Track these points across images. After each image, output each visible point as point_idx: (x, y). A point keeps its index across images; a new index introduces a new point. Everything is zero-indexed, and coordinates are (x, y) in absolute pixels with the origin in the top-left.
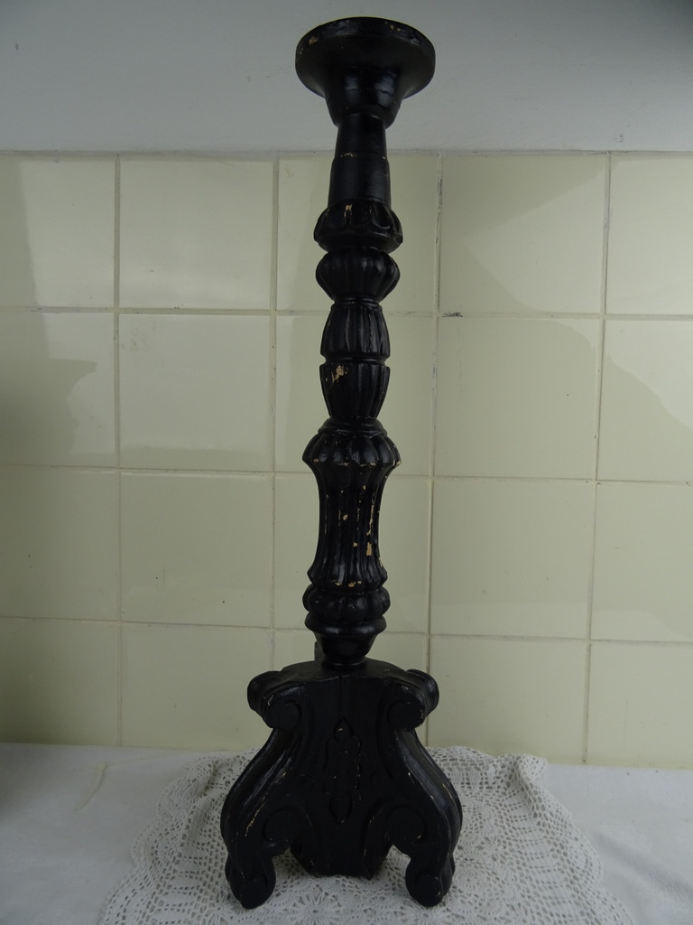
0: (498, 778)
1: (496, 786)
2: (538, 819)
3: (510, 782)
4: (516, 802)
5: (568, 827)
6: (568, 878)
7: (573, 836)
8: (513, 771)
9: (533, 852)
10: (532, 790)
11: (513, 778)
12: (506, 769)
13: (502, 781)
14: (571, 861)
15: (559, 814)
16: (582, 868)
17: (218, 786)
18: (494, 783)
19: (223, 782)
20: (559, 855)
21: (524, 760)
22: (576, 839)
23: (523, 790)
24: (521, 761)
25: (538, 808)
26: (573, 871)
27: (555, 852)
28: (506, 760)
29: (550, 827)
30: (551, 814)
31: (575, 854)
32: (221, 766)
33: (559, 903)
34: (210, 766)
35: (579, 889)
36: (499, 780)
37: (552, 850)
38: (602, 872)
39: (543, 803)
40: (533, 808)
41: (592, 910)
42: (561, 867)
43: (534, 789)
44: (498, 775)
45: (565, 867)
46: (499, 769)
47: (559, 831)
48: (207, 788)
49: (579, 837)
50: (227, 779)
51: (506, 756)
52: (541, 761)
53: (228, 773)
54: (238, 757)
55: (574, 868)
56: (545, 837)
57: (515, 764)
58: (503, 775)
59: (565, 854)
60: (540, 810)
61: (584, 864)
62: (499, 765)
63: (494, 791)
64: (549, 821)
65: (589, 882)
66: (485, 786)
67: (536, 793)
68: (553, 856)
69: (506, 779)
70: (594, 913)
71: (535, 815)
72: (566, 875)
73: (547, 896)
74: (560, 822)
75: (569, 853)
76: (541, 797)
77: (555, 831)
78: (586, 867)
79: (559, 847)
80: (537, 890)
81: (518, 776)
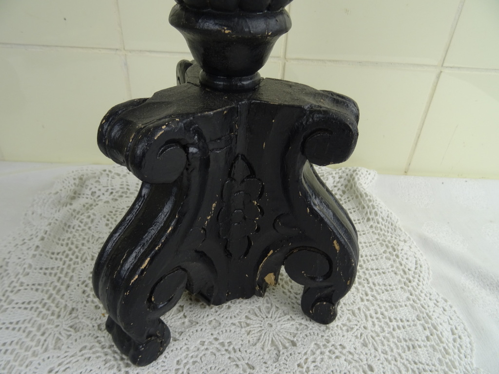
0: (335, 186)
2: (371, 223)
3: (346, 190)
4: (351, 207)
5: (398, 230)
6: (402, 280)
7: (402, 239)
8: (349, 181)
9: (368, 254)
10: (367, 199)
11: (349, 187)
12: (342, 180)
13: (339, 189)
14: (403, 263)
15: (389, 219)
16: (413, 269)
17: (85, 196)
19: (90, 193)
20: (391, 257)
21: (360, 173)
22: (405, 242)
23: (357, 197)
24: (357, 174)
25: (370, 213)
26: (405, 272)
27: (388, 254)
28: (344, 172)
29: (381, 230)
30: (383, 219)
31: (405, 256)
32: (88, 179)
33: (396, 307)
35: (413, 292)
36: (336, 189)
37: (385, 252)
38: (431, 272)
39: (376, 210)
40: (367, 213)
41: (427, 314)
42: (394, 269)
43: (369, 197)
44: (335, 184)
45: (397, 268)
46: (337, 179)
47: (389, 234)
48: (73, 198)
49: (407, 239)
50: (94, 190)
51: (343, 169)
52: (373, 173)
53: (95, 185)
55: (406, 270)
56: (378, 239)
57: (351, 175)
58: (339, 185)
59: (397, 256)
60: (373, 216)
61: (414, 266)
62: (337, 176)
64: (380, 225)
65: (421, 283)
67: (370, 201)
68: (386, 258)
69: (343, 188)
70: (430, 318)
71: (368, 220)
72: (399, 277)
73: (384, 299)
74: (390, 225)
75: (400, 256)
76: (374, 204)
77: (386, 234)
78: (416, 268)
79: (391, 250)
80: (375, 293)
81: (353, 186)
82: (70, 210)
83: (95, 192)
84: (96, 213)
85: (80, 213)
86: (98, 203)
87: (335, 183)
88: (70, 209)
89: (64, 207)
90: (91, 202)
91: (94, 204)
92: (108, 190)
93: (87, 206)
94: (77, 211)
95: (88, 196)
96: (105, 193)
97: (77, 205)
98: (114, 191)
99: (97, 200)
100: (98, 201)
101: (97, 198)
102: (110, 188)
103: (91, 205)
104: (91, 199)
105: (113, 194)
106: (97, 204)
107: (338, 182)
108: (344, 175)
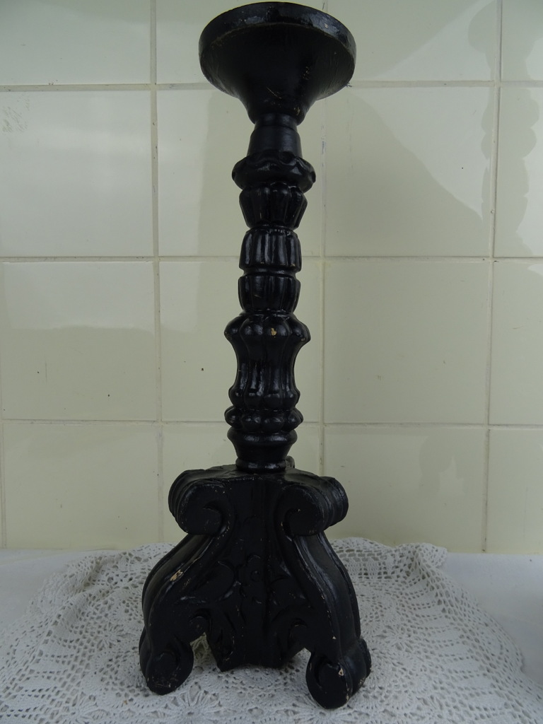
107: (400, 562)
108: (406, 552)
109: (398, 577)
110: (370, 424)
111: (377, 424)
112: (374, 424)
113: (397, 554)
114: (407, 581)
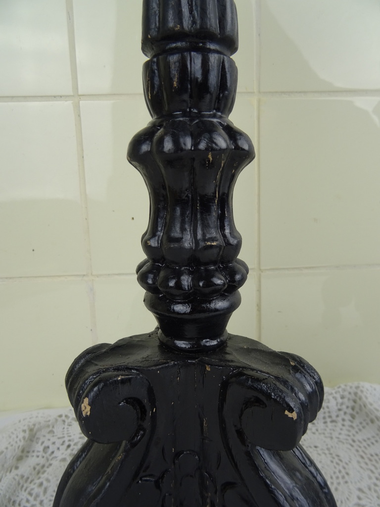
0: (340, 410)
1: (340, 419)
3: (354, 413)
11: (357, 409)
17: (35, 454)
18: (337, 416)
32: (40, 429)
34: (24, 431)
36: (342, 413)
44: (339, 407)
48: (20, 459)
50: (45, 444)
53: (48, 436)
54: (60, 416)
58: (344, 407)
63: (339, 425)
66: (328, 420)
69: (350, 411)
81: (363, 406)
82: (16, 477)
83: (48, 447)
84: (50, 478)
85: (29, 480)
86: (51, 462)
87: (339, 405)
88: (17, 475)
89: (8, 474)
90: (42, 461)
91: (47, 464)
92: (64, 442)
93: (38, 468)
94: (25, 477)
95: (38, 454)
96: (61, 447)
97: (25, 468)
98: (72, 443)
99: (50, 458)
100: (51, 460)
101: (50, 455)
102: (66, 439)
103: (43, 466)
104: (43, 457)
105: (71, 448)
106: (51, 465)
107: (342, 404)
108: (346, 394)
109: (343, 420)
110: (306, 268)
111: (313, 268)
112: (310, 268)
113: (338, 396)
114: (354, 425)
